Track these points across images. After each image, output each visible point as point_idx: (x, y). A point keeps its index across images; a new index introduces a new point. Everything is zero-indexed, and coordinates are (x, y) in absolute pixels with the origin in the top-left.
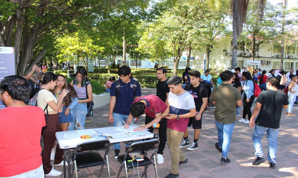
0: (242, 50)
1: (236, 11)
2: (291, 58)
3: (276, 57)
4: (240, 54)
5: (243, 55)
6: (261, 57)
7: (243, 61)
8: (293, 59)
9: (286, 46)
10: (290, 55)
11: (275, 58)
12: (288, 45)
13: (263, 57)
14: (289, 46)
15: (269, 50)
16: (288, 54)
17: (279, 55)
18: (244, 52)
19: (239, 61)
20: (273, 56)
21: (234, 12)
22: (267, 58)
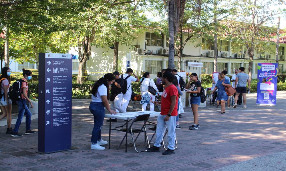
0: (160, 46)
1: (172, 4)
2: (225, 57)
3: (205, 55)
4: (157, 52)
5: (162, 54)
6: (187, 56)
7: (162, 61)
8: (228, 58)
9: (219, 40)
10: (224, 53)
11: (204, 57)
12: (221, 39)
13: (189, 56)
14: (221, 41)
15: (198, 46)
16: (221, 52)
17: (209, 52)
18: (163, 49)
19: (157, 61)
20: (201, 54)
21: (170, 5)
22: (194, 56)
